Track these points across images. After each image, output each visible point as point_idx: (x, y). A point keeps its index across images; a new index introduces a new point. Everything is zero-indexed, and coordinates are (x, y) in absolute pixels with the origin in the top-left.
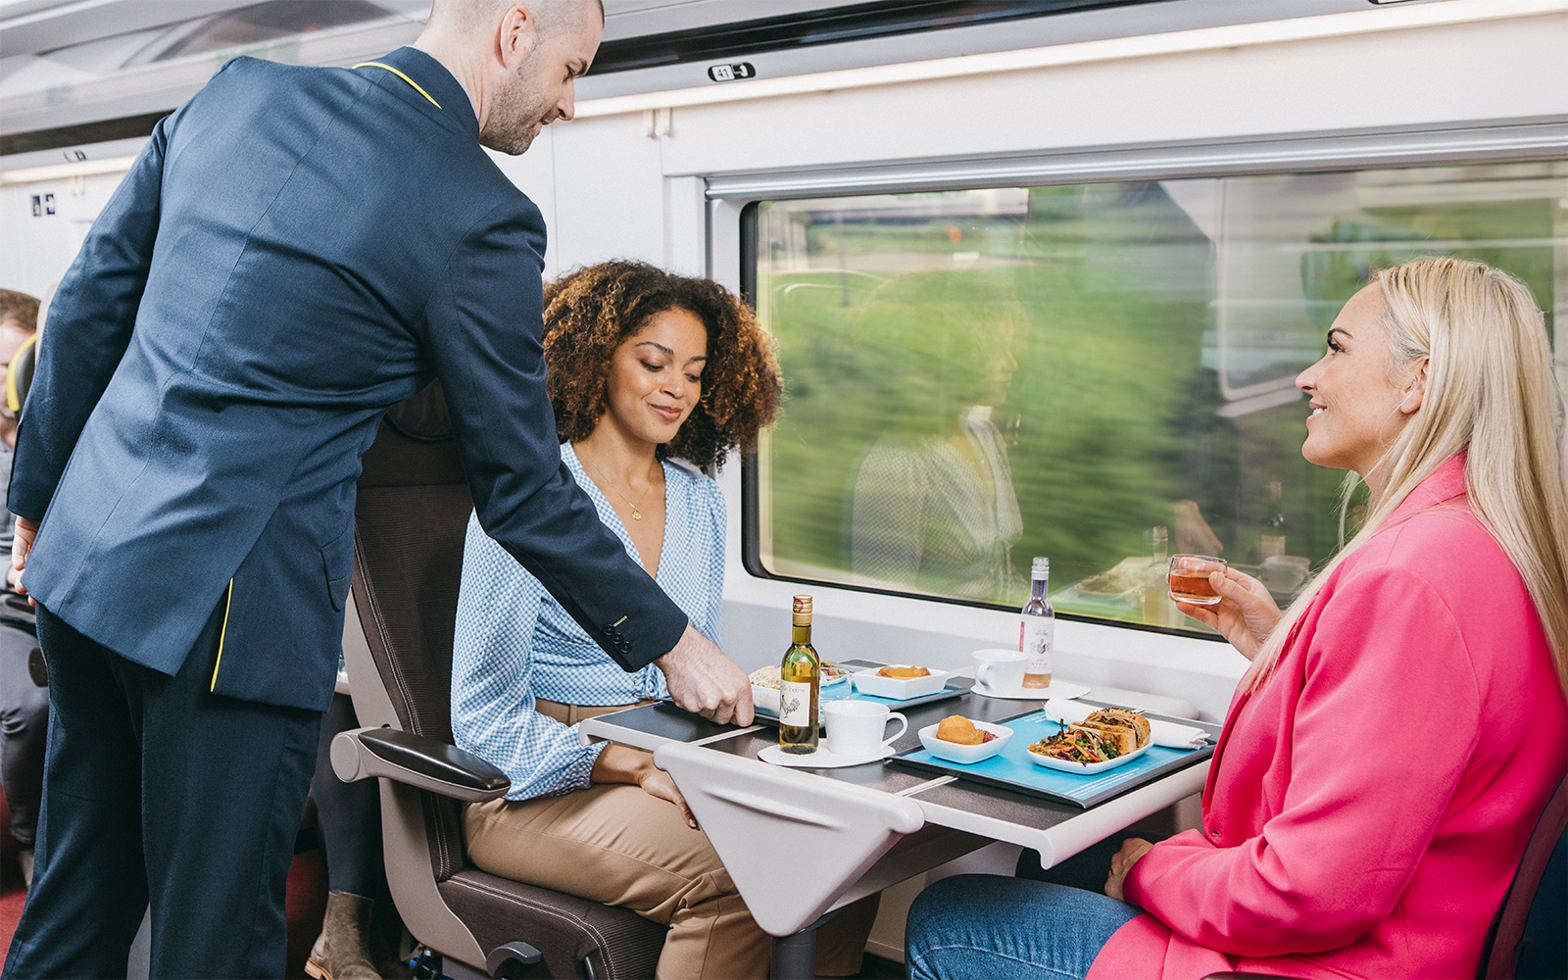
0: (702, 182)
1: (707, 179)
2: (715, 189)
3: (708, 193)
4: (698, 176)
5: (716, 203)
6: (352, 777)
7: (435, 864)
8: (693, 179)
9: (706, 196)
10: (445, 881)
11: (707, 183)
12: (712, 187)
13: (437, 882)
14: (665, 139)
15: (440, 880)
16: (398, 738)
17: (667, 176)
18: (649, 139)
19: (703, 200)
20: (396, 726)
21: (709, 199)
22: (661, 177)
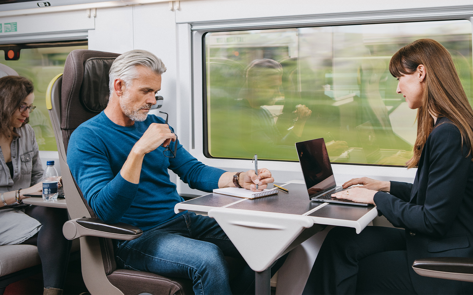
0: (190, 25)
1: (191, 24)
2: (194, 28)
3: (192, 29)
4: (188, 23)
5: (194, 32)
6: (73, 237)
7: (106, 268)
8: (187, 24)
9: (191, 30)
10: (110, 274)
11: (191, 26)
12: (193, 27)
13: (107, 275)
14: (177, 11)
15: (108, 274)
16: (90, 220)
17: (177, 23)
18: (171, 11)
19: (190, 31)
20: (89, 216)
21: (192, 31)
22: (175, 24)
